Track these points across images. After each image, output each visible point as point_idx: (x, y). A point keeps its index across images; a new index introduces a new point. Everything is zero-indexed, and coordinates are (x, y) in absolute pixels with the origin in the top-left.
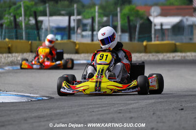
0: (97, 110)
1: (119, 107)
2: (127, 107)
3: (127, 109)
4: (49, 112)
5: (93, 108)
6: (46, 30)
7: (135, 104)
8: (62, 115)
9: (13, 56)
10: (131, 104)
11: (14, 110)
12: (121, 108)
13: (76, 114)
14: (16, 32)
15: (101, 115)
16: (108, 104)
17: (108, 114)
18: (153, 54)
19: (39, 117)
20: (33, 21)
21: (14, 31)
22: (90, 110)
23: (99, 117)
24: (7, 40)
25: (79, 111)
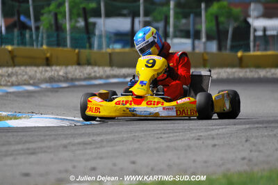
0: (166, 135)
1: (198, 133)
3: (209, 135)
7: (220, 130)
8: (117, 141)
9: (52, 70)
10: (213, 130)
11: (51, 135)
12: (202, 134)
13: (136, 140)
14: (58, 36)
15: (171, 141)
16: (182, 129)
17: (181, 140)
18: (252, 69)
19: (85, 144)
20: (81, 23)
21: (55, 35)
22: (156, 136)
23: (168, 144)
24: (45, 47)
25: (142, 137)
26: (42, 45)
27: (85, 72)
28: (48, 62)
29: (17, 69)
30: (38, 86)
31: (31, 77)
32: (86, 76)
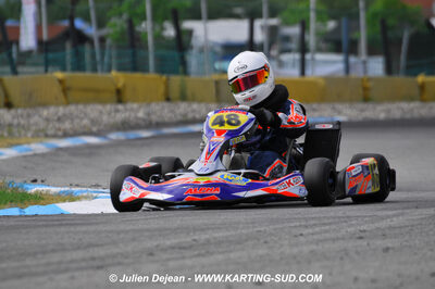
0: (311, 231)
1: (360, 225)
2: (377, 225)
3: (378, 229)
4: (203, 237)
5: (300, 226)
6: (201, 50)
7: (395, 219)
8: (232, 242)
9: (126, 110)
10: (382, 218)
11: (127, 232)
12: (364, 227)
13: (262, 241)
14: (134, 55)
15: (318, 242)
16: (334, 218)
17: (334, 240)
19: (181, 248)
20: (170, 32)
21: (131, 53)
22: (295, 231)
23: (314, 247)
24: (114, 73)
25: (271, 234)
26: (109, 70)
27: (178, 112)
28: (119, 96)
29: (72, 108)
30: (105, 137)
31: (93, 122)
32: (179, 118)
